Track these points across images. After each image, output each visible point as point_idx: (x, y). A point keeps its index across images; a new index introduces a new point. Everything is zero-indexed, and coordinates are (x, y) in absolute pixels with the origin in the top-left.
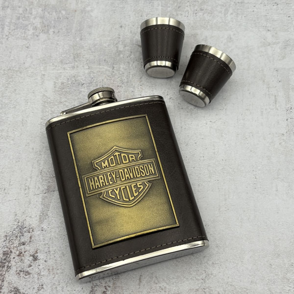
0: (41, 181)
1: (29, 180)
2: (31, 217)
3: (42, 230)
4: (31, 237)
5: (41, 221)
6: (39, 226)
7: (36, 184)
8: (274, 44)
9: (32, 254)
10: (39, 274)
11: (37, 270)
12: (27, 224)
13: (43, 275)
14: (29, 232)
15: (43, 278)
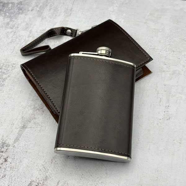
0: (21, 121)
1: (15, 120)
2: (10, 139)
3: (14, 147)
4: (7, 149)
5: (15, 142)
6: (13, 144)
7: (18, 123)
8: (167, 71)
9: (5, 158)
10: (5, 169)
11: (5, 167)
12: (7, 142)
13: (7, 170)
14: (7, 147)
15: (7, 171)
